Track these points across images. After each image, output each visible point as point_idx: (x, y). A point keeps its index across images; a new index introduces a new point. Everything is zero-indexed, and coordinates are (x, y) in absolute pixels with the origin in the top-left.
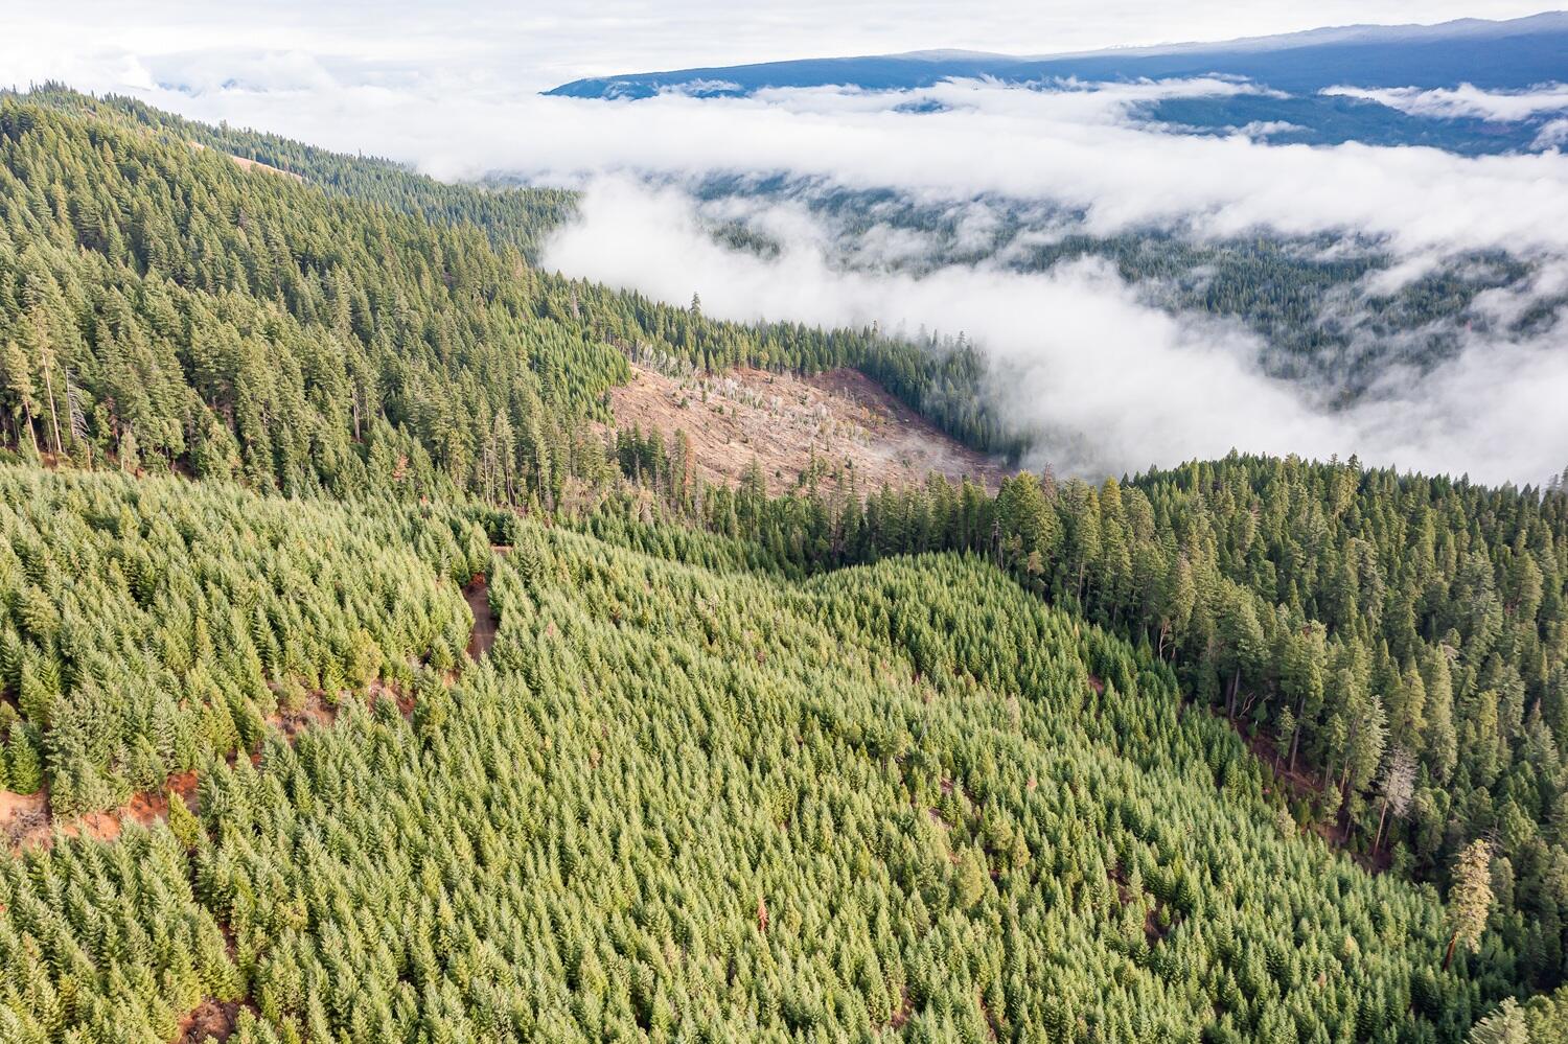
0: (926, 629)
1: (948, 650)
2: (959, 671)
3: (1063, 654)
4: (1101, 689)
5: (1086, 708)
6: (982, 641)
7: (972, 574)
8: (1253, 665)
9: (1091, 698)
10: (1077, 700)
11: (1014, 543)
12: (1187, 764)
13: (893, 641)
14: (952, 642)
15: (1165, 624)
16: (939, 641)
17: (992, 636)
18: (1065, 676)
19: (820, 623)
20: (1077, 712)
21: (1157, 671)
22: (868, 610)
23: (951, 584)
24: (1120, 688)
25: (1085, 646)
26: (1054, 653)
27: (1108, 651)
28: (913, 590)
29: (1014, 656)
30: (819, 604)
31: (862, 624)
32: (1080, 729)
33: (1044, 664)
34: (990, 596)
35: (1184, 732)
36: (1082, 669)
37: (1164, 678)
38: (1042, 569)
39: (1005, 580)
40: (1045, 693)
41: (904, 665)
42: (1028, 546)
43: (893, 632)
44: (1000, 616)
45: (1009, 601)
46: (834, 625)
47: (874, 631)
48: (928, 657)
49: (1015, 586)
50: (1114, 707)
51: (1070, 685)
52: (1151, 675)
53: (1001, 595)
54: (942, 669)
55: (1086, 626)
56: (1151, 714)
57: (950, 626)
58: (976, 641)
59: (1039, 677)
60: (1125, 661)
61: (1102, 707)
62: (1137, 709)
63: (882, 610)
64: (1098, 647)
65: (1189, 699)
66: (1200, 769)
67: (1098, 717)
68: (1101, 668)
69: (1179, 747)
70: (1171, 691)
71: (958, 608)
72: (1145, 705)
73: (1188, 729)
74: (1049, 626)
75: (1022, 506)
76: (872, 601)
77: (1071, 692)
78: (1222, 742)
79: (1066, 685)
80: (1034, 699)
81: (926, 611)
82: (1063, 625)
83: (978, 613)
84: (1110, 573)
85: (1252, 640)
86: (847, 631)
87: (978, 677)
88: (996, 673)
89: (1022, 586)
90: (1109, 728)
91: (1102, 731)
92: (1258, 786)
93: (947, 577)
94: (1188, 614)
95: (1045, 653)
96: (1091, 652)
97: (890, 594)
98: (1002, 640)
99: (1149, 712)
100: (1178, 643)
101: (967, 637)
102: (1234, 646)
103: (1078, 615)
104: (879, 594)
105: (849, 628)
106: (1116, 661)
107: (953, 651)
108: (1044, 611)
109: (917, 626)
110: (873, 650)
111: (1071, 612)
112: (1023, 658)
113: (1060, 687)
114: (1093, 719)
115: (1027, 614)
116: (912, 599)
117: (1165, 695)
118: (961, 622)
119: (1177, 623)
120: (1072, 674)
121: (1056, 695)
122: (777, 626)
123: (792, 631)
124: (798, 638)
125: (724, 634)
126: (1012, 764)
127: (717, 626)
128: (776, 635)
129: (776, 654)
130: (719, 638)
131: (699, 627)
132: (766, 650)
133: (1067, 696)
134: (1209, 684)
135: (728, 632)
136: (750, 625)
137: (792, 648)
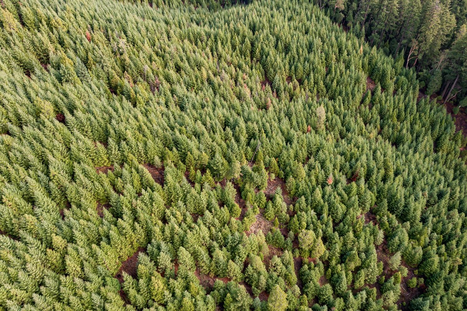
0: (272, 52)
1: (284, 66)
2: (290, 79)
3: (353, 67)
5: (363, 101)
6: (305, 59)
7: (303, 14)
9: (367, 95)
10: (359, 97)
12: (420, 139)
13: (252, 59)
14: (287, 61)
15: (414, 44)
16: (279, 60)
17: (312, 56)
18: (353, 82)
19: (208, 49)
21: (406, 75)
22: (238, 40)
23: (290, 19)
24: (384, 89)
25: (366, 61)
26: (348, 67)
27: (379, 64)
28: (267, 25)
29: (324, 70)
30: (208, 35)
31: (234, 48)
32: (360, 119)
33: (341, 75)
34: (312, 29)
35: (420, 117)
36: (364, 77)
37: (410, 80)
38: (343, 7)
39: (322, 15)
40: (340, 93)
41: (257, 75)
43: (252, 53)
44: (317, 41)
45: (324, 30)
46: (217, 49)
47: (241, 52)
48: (272, 70)
49: (327, 19)
50: (381, 102)
51: (356, 89)
52: (403, 78)
53: (319, 26)
54: (279, 79)
55: (367, 45)
56: (402, 106)
57: (287, 49)
58: (302, 59)
59: (338, 83)
60: (389, 69)
61: (373, 102)
62: (394, 102)
63: (247, 40)
64: (374, 61)
65: (423, 91)
66: (428, 141)
67: (370, 108)
68: (375, 75)
70: (414, 89)
71: (292, 37)
72: (399, 100)
73: (423, 115)
74: (346, 47)
76: (241, 33)
77: (356, 92)
78: (441, 123)
79: (354, 87)
80: (333, 98)
81: (273, 39)
82: (353, 45)
83: (304, 40)
86: (224, 54)
87: (301, 82)
88: (312, 81)
89: (331, 18)
91: (372, 117)
92: (458, 148)
93: (289, 14)
95: (342, 66)
96: (369, 64)
97: (253, 28)
98: (317, 58)
99: (401, 105)
100: (420, 57)
101: (297, 56)
103: (363, 39)
104: (246, 28)
105: (226, 52)
106: (384, 71)
107: (287, 67)
108: (343, 37)
109: (266, 49)
110: (240, 67)
111: (358, 36)
113: (349, 89)
114: (368, 110)
115: (333, 39)
116: (265, 31)
117: (411, 92)
118: (294, 46)
120: (357, 81)
121: (347, 94)
122: (172, 57)
123: (184, 58)
124: (187, 64)
125: (133, 66)
126: (318, 165)
127: (128, 60)
128: (171, 64)
129: (168, 79)
130: (129, 69)
131: (116, 61)
132: (161, 77)
133: (353, 95)
134: (436, 83)
135: (135, 65)
136: (155, 57)
137: (183, 72)
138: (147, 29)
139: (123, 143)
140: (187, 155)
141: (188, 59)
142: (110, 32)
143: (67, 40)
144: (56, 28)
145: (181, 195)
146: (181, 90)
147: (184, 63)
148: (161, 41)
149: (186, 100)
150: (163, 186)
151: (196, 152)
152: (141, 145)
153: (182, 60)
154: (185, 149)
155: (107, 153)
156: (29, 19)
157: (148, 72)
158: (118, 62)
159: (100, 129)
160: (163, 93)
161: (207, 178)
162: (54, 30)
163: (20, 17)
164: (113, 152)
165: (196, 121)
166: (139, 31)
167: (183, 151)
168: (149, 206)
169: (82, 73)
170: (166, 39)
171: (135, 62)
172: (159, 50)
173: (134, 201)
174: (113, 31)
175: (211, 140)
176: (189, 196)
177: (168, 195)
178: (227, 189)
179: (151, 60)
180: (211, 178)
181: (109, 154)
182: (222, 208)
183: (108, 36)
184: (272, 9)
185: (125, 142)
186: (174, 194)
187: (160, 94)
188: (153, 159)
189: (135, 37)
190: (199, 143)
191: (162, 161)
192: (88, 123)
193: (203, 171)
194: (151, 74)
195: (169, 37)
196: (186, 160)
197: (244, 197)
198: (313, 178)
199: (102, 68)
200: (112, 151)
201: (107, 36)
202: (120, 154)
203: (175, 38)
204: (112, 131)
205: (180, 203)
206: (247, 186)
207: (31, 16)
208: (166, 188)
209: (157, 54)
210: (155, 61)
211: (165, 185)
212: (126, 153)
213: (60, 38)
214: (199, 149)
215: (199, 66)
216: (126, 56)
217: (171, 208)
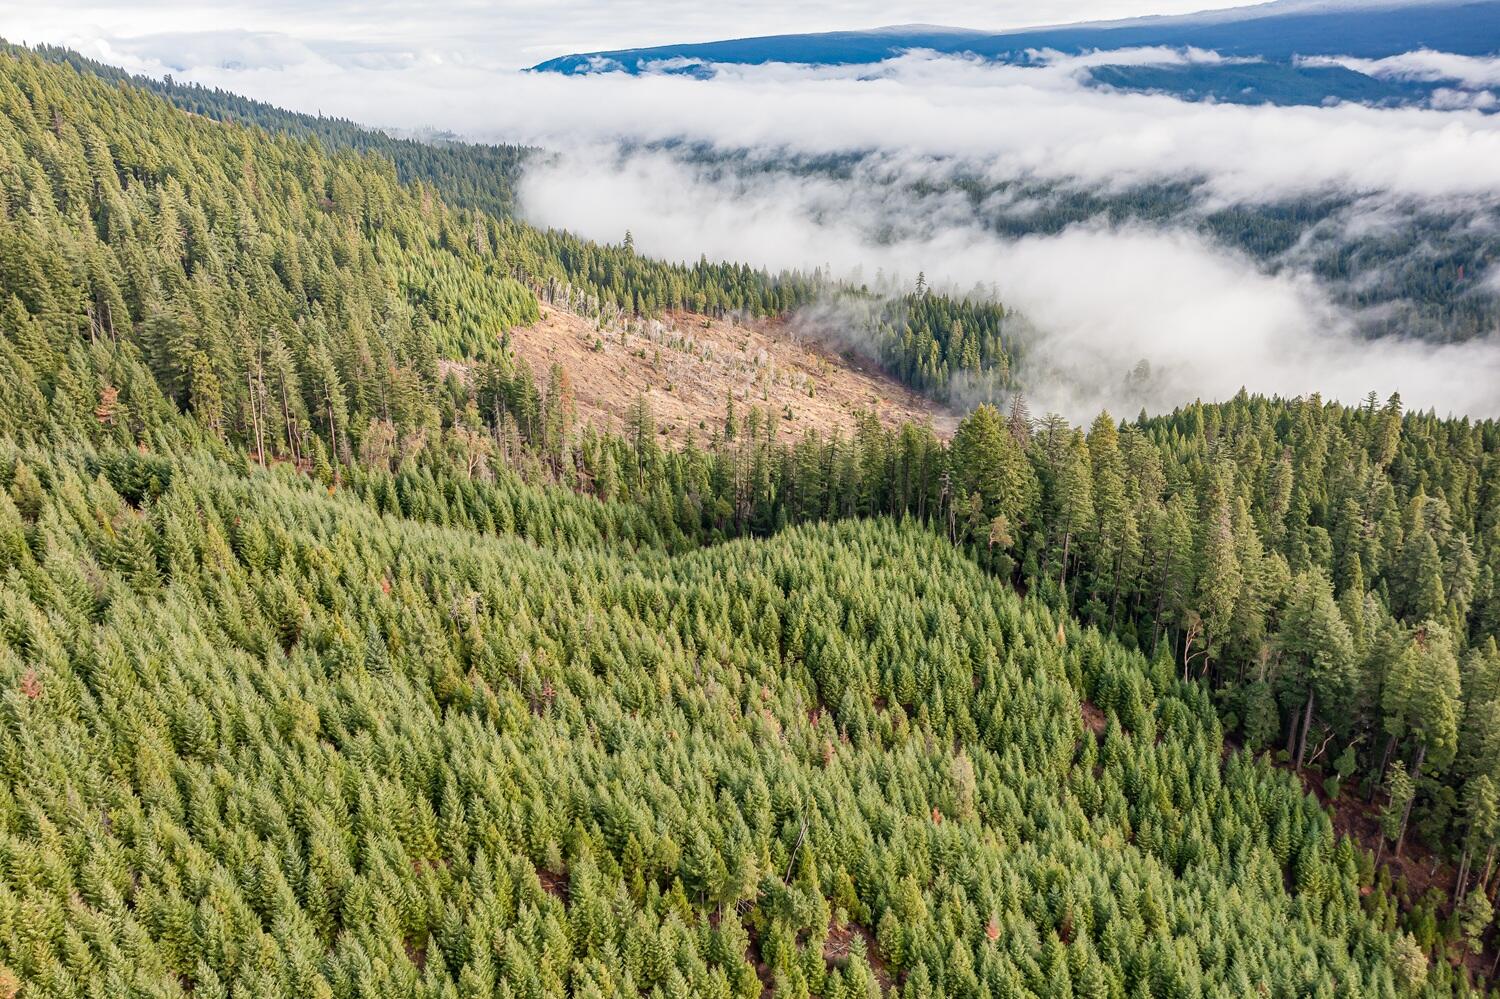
0: (834, 636)
1: (867, 669)
2: (882, 702)
3: (1041, 674)
4: (1099, 724)
5: (1077, 759)
6: (919, 654)
7: (909, 552)
8: (1337, 691)
9: (1086, 743)
10: (1064, 747)
11: (971, 505)
12: (1242, 855)
13: (783, 654)
14: (872, 658)
15: (1193, 624)
16: (852, 655)
17: (934, 645)
18: (1045, 708)
19: (672, 629)
20: (1065, 766)
21: (1184, 696)
22: (747, 609)
23: (875, 566)
24: (1129, 727)
25: (1075, 659)
26: (1028, 673)
27: (1109, 666)
28: (819, 575)
29: (966, 679)
30: (674, 599)
31: (737, 627)
32: (1072, 801)
33: (1014, 691)
34: (933, 585)
35: (1232, 797)
36: (1072, 697)
37: (1195, 708)
38: (1009, 542)
39: (957, 557)
40: (1016, 737)
41: (798, 693)
42: (990, 510)
43: (784, 641)
44: (947, 613)
45: (962, 589)
46: (694, 629)
47: (756, 638)
48: (834, 679)
49: (972, 567)
50: (1123, 760)
51: (1055, 725)
52: (1175, 703)
53: (949, 581)
54: (856, 702)
55: (1075, 625)
56: (1180, 769)
57: (871, 630)
58: (910, 653)
59: (1006, 711)
60: (1136, 680)
61: (1103, 760)
62: (1159, 761)
63: (769, 608)
64: (1095, 660)
65: (1235, 738)
66: (1263, 863)
67: (1098, 775)
68: (1101, 695)
69: (1227, 824)
70: (1208, 728)
71: (883, 602)
72: (1171, 754)
73: (1239, 792)
74: (1021, 628)
75: (981, 453)
76: (755, 593)
77: (1056, 734)
78: (1292, 813)
79: (1048, 723)
80: (998, 748)
81: (835, 608)
82: (1041, 625)
83: (914, 610)
84: (1108, 549)
85: (1336, 653)
86: (712, 640)
87: (912, 711)
88: (940, 706)
89: (982, 565)
90: (1117, 795)
91: (1106, 798)
92: (1352, 887)
93: (873, 554)
94: (1229, 611)
95: (1015, 672)
96: (1084, 668)
97: (786, 583)
98: (948, 652)
99: (1176, 766)
100: (1213, 652)
101: (896, 647)
102: (1308, 661)
103: (1063, 610)
104: (768, 584)
105: (718, 637)
106: (1123, 684)
107: (874, 671)
108: (1013, 605)
109: (820, 631)
110: (753, 671)
111: (1052, 605)
112: (981, 681)
113: (1038, 726)
114: (1091, 779)
115: (988, 610)
116: (814, 589)
117: (1200, 735)
118: (888, 625)
119: (1212, 622)
120: (1056, 706)
121: (1033, 740)
122: (587, 639)
123: (615, 645)
124: (621, 657)
125: (491, 655)
126: (958, 891)
127: (480, 643)
128: (583, 654)
129: (575, 688)
130: (481, 662)
131: (451, 645)
132: (559, 682)
133: (1050, 742)
134: (1263, 717)
135: (497, 653)
136: (543, 638)
137: (610, 674)
138: (524, 581)
139: (478, 803)
140: (625, 843)
141: (624, 649)
142: (437, 582)
143: (339, 594)
144: (317, 568)
145: (612, 931)
146: (607, 710)
147: (615, 655)
148: (558, 606)
149: (621, 731)
150: (568, 906)
151: (648, 836)
152: (518, 812)
153: (609, 649)
154: (621, 828)
155: (437, 826)
156: (255, 549)
157: (526, 669)
158: (456, 648)
159: (422, 774)
160: (563, 715)
161: (675, 900)
162: (313, 572)
163: (236, 545)
164: (453, 822)
165: (646, 771)
166: (506, 583)
167: (618, 831)
168: (535, 951)
169: (377, 662)
170: (570, 603)
171: (498, 644)
172: (554, 626)
173: (499, 933)
174: (444, 580)
175: (684, 813)
176: (630, 934)
177: (579, 933)
178: (724, 926)
179: (533, 641)
180: (684, 899)
181: (442, 828)
182: (713, 970)
183: (432, 591)
184: (831, 543)
185: (481, 800)
186: (595, 927)
187: (558, 716)
188: (542, 851)
189: (497, 595)
190: (656, 818)
191: (565, 855)
192: (399, 755)
193: (665, 885)
194: (535, 675)
195: (576, 600)
196: (624, 856)
197: (767, 959)
198: (947, 921)
199: (422, 652)
200: (449, 819)
201: (430, 591)
202: (467, 828)
203: (591, 602)
204: (451, 777)
205: (610, 948)
206: (776, 925)
207: (261, 543)
208: (575, 910)
209: (549, 632)
210: (545, 647)
211: (574, 904)
212: (481, 829)
213: (321, 591)
214: (655, 830)
215: (650, 665)
216: (475, 632)
217: (586, 959)
